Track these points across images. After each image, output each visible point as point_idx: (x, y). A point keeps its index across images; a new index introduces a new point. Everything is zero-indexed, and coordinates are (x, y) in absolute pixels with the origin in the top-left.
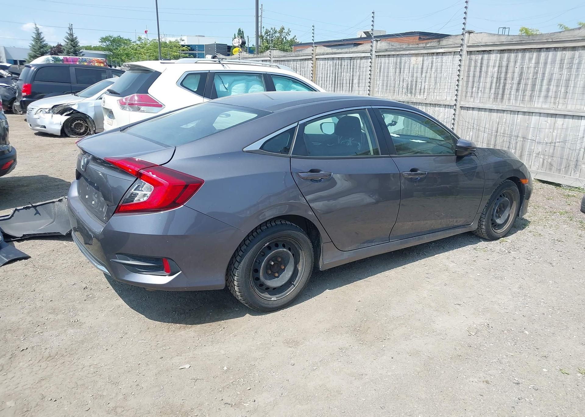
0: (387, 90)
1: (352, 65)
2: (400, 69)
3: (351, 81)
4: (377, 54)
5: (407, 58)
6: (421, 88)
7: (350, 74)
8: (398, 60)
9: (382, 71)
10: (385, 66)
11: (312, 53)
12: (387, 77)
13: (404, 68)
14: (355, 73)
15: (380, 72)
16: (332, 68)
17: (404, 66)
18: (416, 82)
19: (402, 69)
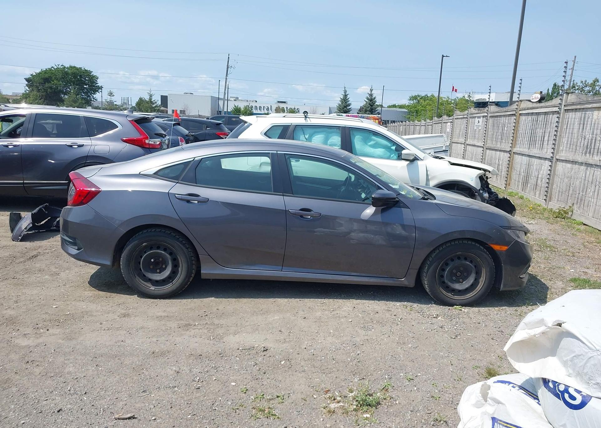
0: (570, 148)
1: (545, 121)
2: (584, 124)
3: (543, 138)
4: (566, 108)
5: (590, 112)
6: (599, 148)
7: (543, 130)
8: (583, 115)
9: (568, 128)
10: (571, 122)
11: (516, 109)
12: (572, 133)
13: (587, 124)
14: (546, 129)
15: (567, 128)
16: (530, 124)
17: (587, 121)
18: (595, 140)
19: (585, 125)
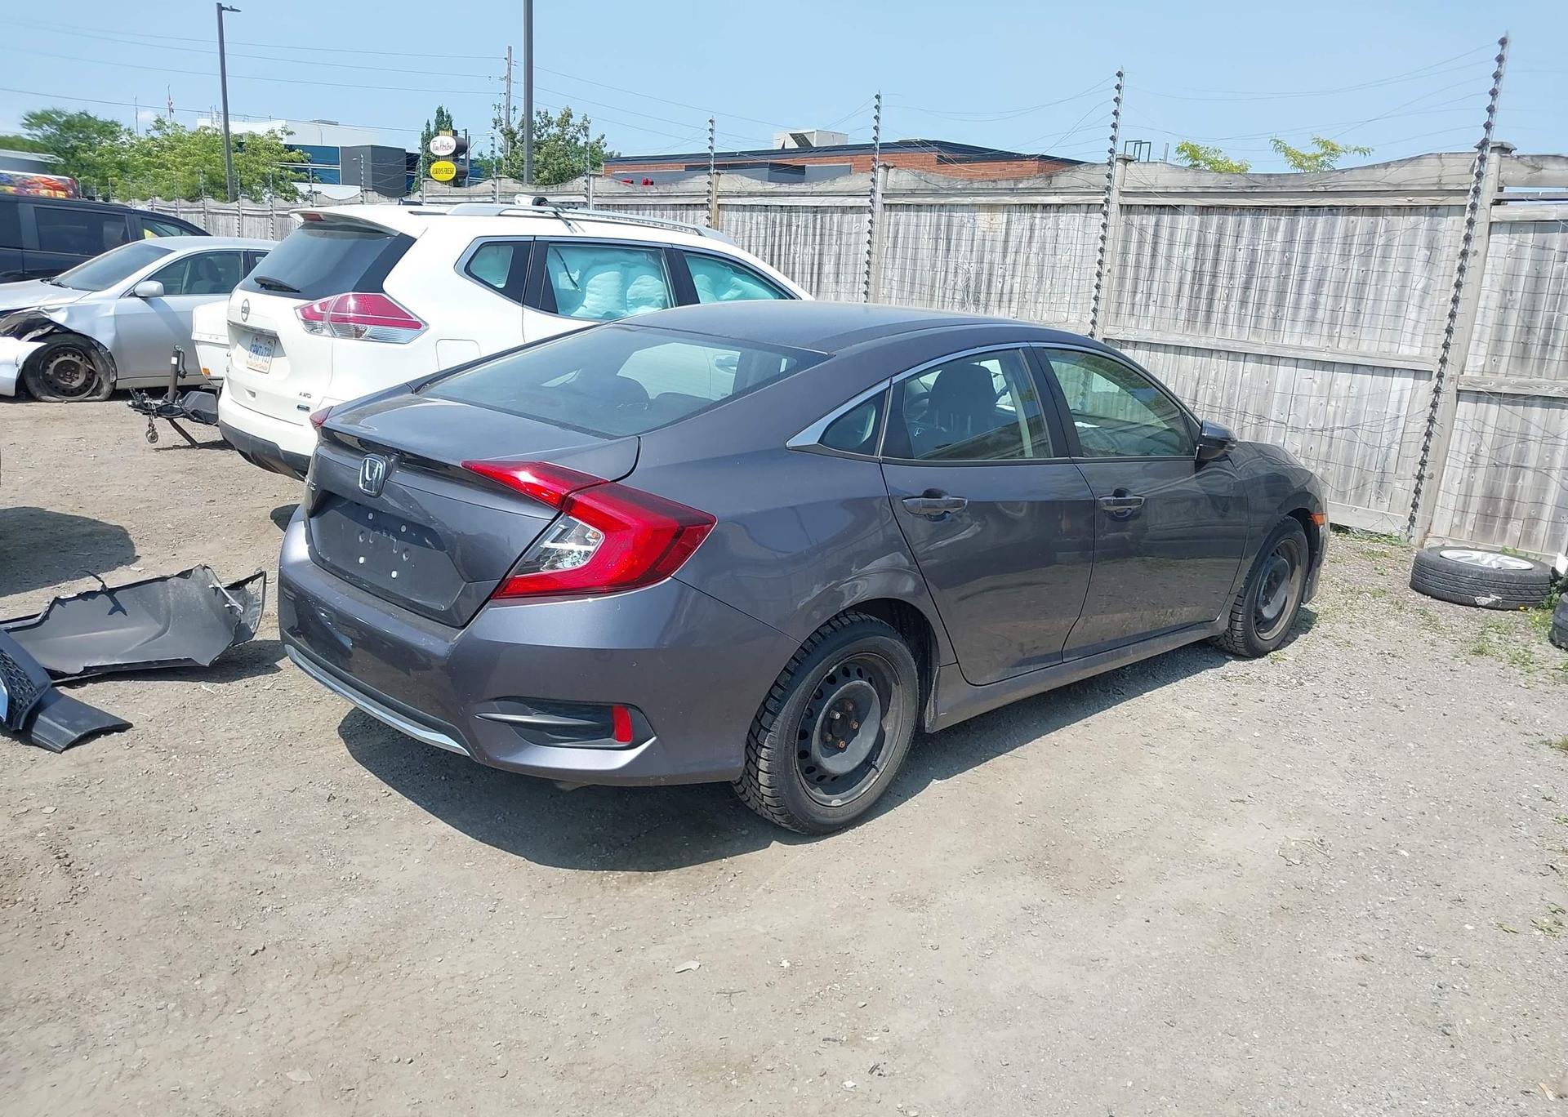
0: (912, 293)
1: (818, 226)
2: (949, 240)
3: (816, 267)
4: (887, 201)
5: (967, 215)
6: (1002, 291)
7: (814, 249)
8: (944, 220)
9: (899, 245)
10: (907, 231)
11: (708, 191)
12: (914, 259)
13: (959, 239)
14: (826, 248)
15: (895, 247)
16: (763, 232)
17: (959, 233)
18: (990, 275)
19: (953, 243)
